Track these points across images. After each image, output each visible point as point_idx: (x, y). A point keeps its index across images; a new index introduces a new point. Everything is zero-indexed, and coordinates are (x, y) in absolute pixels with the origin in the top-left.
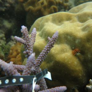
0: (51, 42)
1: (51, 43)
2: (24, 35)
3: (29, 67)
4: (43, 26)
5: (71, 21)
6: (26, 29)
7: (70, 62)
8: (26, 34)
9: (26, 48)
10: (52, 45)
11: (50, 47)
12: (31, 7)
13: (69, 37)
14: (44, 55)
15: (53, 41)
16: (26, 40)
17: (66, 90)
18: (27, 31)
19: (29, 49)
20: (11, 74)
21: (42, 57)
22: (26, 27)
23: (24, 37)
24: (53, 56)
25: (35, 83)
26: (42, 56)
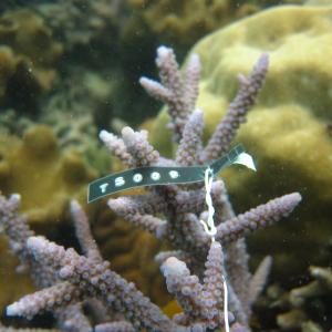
0: (248, 86)
1: (247, 90)
2: (166, 74)
3: (190, 147)
4: (216, 59)
5: (311, 32)
6: (170, 56)
7: (312, 158)
8: (171, 72)
9: (174, 113)
10: (253, 97)
11: (245, 105)
12: (172, 19)
13: (305, 81)
14: (230, 131)
15: (252, 84)
16: (173, 88)
17: (300, 203)
18: (174, 61)
19: (182, 114)
20: (145, 162)
21: (221, 138)
22: (171, 50)
23: (168, 81)
24: (255, 145)
25: (211, 179)
26: (220, 134)
